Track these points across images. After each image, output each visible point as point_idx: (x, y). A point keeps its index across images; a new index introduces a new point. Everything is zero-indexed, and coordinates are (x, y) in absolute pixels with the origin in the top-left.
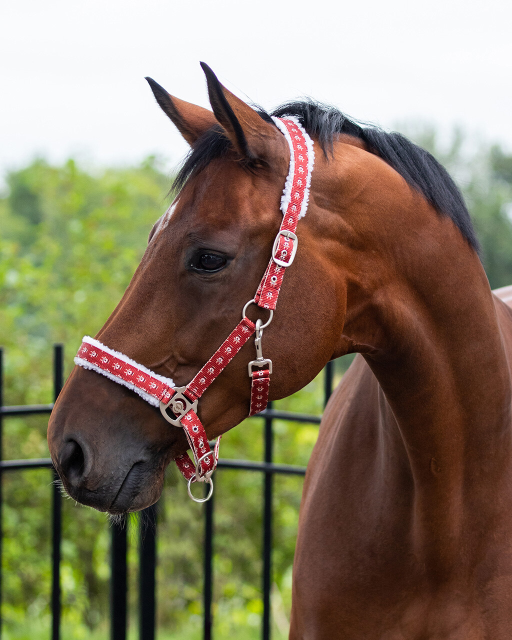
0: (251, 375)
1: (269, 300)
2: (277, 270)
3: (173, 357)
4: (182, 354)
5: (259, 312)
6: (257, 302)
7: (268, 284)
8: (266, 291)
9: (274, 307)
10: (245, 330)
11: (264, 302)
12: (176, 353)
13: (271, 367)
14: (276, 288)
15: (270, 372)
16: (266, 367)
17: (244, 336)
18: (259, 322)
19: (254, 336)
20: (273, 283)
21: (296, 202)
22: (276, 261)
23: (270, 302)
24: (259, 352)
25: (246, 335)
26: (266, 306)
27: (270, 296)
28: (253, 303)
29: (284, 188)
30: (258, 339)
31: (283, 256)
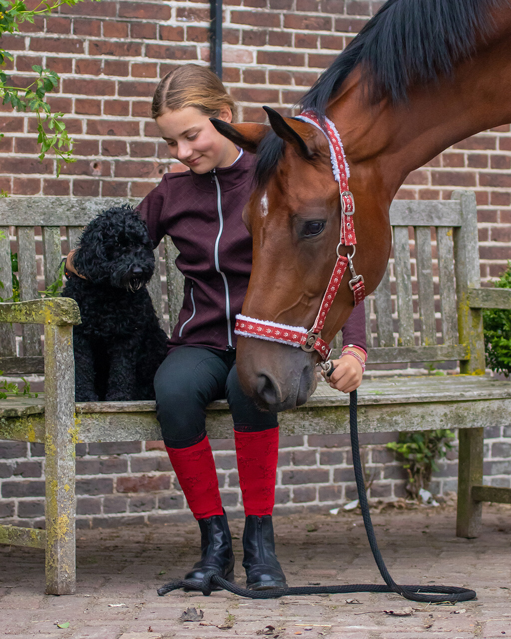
0: (353, 288)
1: (351, 239)
2: (349, 218)
3: (305, 295)
4: (310, 291)
5: (347, 249)
6: (344, 244)
7: (347, 230)
8: (347, 235)
9: (356, 242)
10: (342, 263)
11: (348, 242)
12: (306, 292)
13: (362, 279)
14: (352, 230)
15: (363, 282)
16: (360, 280)
17: (342, 267)
18: (348, 256)
19: (349, 264)
20: (349, 228)
21: (342, 171)
22: (347, 213)
23: (352, 240)
24: (354, 273)
25: (344, 266)
26: (351, 244)
27: (350, 236)
28: (341, 245)
29: (332, 165)
30: (352, 267)
31: (349, 209)
